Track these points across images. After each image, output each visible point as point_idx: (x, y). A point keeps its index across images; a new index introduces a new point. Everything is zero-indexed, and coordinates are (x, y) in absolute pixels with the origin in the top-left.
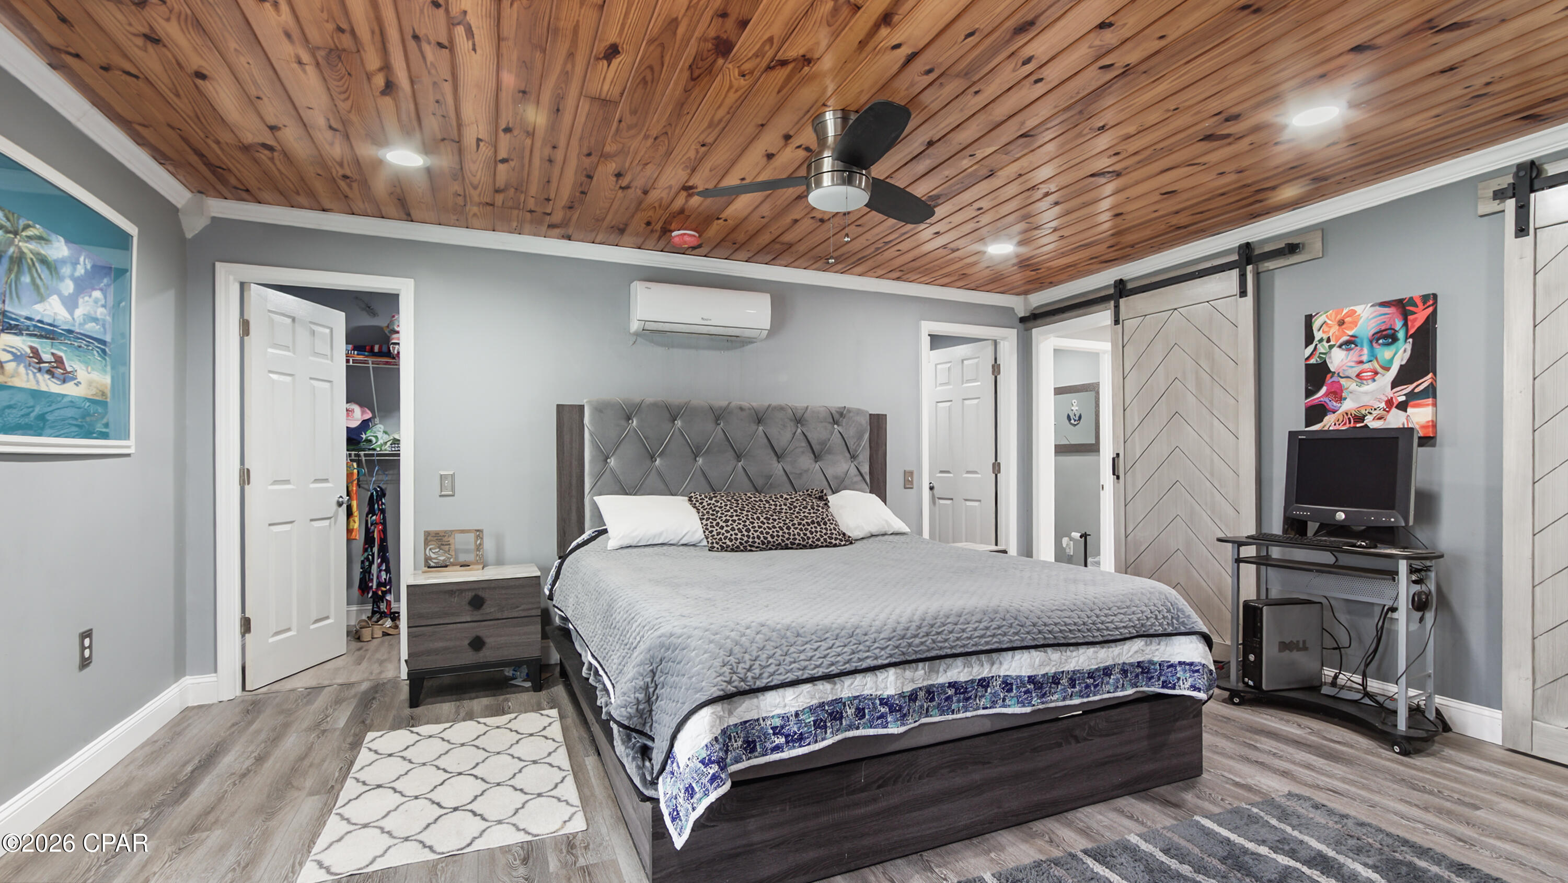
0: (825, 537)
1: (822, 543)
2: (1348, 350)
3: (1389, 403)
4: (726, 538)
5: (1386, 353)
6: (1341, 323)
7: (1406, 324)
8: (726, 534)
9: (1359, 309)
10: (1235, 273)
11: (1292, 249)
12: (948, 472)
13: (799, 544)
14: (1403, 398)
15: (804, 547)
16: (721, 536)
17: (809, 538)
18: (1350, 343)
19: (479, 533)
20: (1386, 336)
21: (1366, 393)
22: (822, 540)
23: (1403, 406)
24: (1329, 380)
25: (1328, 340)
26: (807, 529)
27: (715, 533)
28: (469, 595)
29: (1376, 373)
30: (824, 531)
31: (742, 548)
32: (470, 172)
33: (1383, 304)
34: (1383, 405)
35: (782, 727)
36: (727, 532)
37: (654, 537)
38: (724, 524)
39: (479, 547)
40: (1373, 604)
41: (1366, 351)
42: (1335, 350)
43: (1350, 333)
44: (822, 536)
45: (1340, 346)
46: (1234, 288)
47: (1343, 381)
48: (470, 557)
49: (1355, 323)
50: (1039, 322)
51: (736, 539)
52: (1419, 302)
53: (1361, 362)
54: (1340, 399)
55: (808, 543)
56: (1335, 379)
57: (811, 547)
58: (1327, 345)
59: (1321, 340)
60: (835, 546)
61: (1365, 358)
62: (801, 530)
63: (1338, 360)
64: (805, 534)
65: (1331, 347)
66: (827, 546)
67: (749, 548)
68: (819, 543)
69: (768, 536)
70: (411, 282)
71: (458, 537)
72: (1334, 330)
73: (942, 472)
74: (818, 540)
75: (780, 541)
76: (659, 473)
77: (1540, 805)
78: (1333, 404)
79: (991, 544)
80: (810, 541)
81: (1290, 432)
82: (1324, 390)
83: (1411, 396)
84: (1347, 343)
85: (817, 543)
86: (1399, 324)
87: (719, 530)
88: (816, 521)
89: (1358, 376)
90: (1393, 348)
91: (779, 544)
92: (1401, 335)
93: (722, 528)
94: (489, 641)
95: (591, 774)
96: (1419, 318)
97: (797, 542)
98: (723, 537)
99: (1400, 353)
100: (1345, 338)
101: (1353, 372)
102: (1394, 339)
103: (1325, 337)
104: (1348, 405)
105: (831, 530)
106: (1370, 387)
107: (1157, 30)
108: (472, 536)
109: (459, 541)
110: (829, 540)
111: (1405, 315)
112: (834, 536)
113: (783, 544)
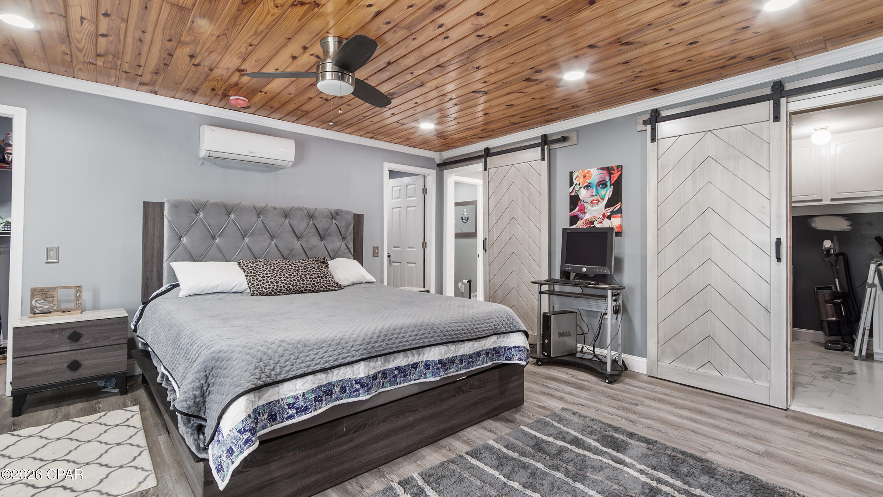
0: (326, 285)
1: (324, 289)
2: (588, 189)
3: (604, 215)
4: (262, 287)
5: (602, 192)
6: (585, 176)
7: (610, 179)
8: (263, 285)
9: (592, 170)
10: (539, 149)
11: (564, 139)
12: (398, 247)
13: (309, 290)
14: (609, 214)
15: (313, 292)
16: (259, 286)
17: (316, 286)
18: (588, 186)
19: (79, 289)
20: (602, 184)
21: (594, 210)
22: (324, 287)
23: (609, 217)
24: (579, 204)
25: (579, 185)
26: (314, 281)
27: (255, 284)
28: (69, 332)
29: (599, 201)
30: (325, 282)
31: (273, 293)
32: (76, 38)
33: (602, 169)
34: (601, 217)
35: (294, 403)
36: (264, 283)
37: (214, 288)
38: (262, 279)
39: (78, 299)
40: (597, 312)
41: (594, 190)
42: (582, 189)
43: (588, 182)
44: (324, 285)
45: (584, 188)
46: (539, 157)
47: (585, 205)
48: (72, 305)
49: (590, 177)
50: (447, 167)
51: (269, 288)
52: (615, 169)
53: (593, 196)
54: (584, 213)
55: (315, 289)
56: (582, 203)
57: (317, 291)
58: (579, 187)
59: (576, 184)
60: (332, 290)
61: (594, 194)
62: (311, 281)
63: (583, 194)
64: (313, 284)
65: (580, 188)
66: (327, 291)
67: (278, 293)
68: (322, 289)
69: (290, 286)
70: (24, 111)
71: (60, 291)
72: (581, 180)
73: (395, 247)
74: (322, 287)
75: (298, 288)
76: (218, 248)
77: (661, 401)
78: (581, 216)
79: (421, 287)
80: (316, 288)
81: (563, 229)
82: (577, 208)
83: (613, 212)
84: (587, 186)
85: (321, 289)
86: (608, 179)
87: (258, 283)
88: (320, 276)
89: (591, 202)
90: (605, 189)
91: (297, 290)
92: (608, 184)
93: (260, 281)
94: (85, 363)
95: (163, 447)
96: (615, 176)
97: (308, 288)
98: (260, 287)
99: (608, 193)
100: (586, 184)
101: (589, 200)
102: (606, 186)
103: (578, 183)
104: (587, 216)
105: (329, 281)
106: (596, 208)
107: (504, 21)
108: (73, 291)
109: (61, 294)
110: (328, 287)
111: (610, 174)
112: (331, 285)
113: (300, 290)
